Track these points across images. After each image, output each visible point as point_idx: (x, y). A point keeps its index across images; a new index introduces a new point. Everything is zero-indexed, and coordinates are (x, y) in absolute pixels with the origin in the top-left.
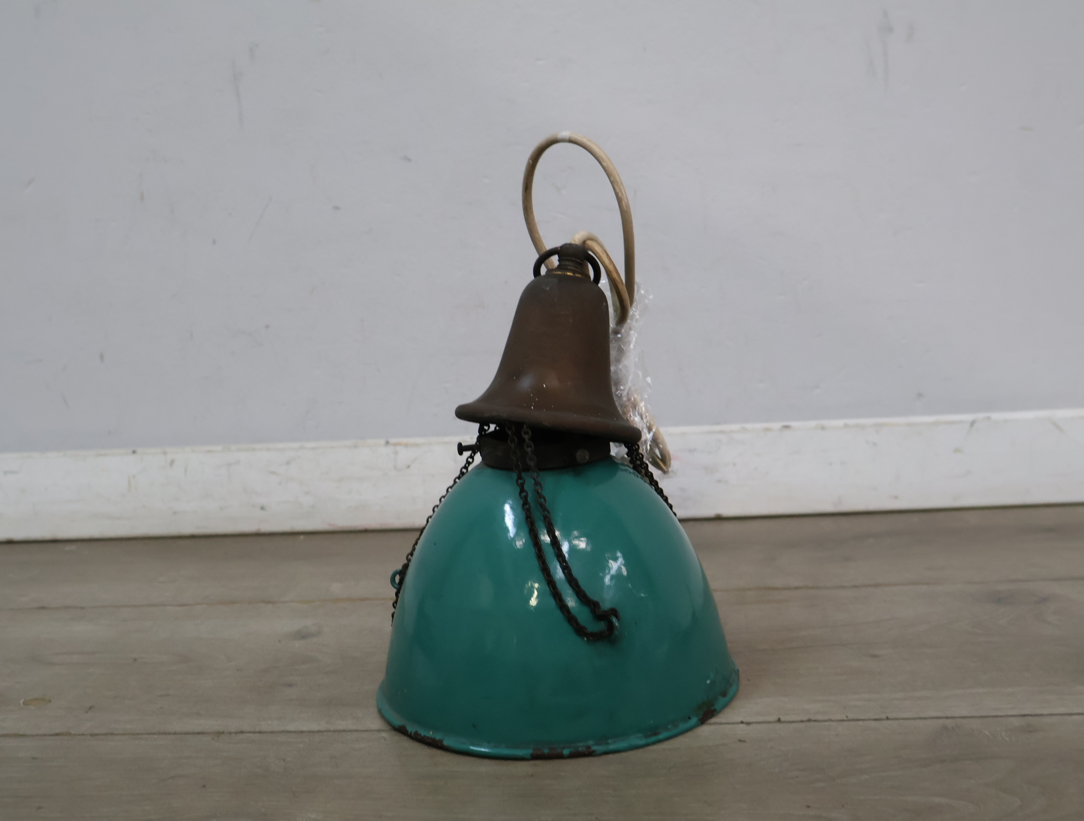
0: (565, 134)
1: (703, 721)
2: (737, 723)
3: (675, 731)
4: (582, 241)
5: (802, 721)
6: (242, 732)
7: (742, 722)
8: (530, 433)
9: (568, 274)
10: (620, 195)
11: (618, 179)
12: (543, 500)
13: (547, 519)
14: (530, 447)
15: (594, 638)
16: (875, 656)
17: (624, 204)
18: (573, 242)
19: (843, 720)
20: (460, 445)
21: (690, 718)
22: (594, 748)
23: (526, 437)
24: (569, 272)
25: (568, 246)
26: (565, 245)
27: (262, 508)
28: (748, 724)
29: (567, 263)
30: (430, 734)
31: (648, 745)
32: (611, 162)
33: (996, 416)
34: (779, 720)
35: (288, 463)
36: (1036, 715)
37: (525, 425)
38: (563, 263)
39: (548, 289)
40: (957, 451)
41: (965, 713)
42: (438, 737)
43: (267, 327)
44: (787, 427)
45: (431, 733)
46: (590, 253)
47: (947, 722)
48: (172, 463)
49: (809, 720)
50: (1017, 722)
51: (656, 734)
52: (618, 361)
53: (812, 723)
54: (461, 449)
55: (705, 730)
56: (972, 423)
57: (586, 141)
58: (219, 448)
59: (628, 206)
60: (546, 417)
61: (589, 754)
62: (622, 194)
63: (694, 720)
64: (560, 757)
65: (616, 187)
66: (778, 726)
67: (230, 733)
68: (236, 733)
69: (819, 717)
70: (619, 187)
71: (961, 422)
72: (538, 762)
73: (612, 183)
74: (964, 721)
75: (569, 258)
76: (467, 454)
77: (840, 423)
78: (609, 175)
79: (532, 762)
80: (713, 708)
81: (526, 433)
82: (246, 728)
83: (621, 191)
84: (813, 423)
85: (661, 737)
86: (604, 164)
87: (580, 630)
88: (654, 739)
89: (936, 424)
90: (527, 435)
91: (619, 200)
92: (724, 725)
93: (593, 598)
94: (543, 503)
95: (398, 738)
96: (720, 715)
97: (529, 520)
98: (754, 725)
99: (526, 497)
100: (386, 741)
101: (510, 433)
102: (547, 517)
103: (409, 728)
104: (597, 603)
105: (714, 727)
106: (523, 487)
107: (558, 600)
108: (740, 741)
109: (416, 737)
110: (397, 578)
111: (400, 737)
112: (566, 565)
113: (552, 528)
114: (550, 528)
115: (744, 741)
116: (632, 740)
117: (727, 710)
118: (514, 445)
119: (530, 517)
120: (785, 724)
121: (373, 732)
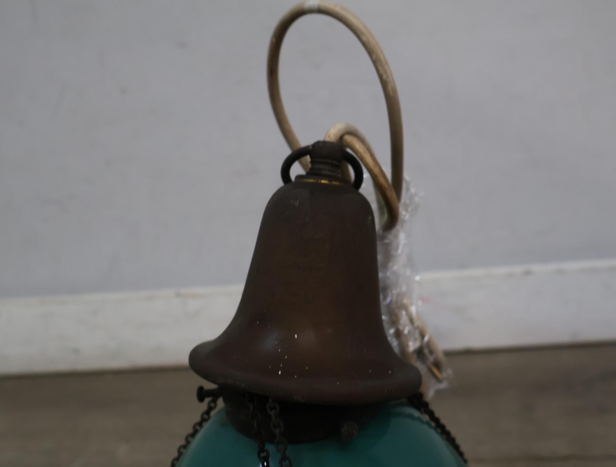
0: (313, 2)
4: (338, 136)
9: (323, 181)
10: (384, 77)
11: (382, 57)
14: (279, 426)
17: (390, 88)
18: (327, 139)
20: (201, 389)
23: (273, 413)
24: (324, 180)
25: (321, 144)
26: (318, 143)
29: (321, 166)
35: (94, 313)
37: (270, 400)
38: (317, 166)
39: (297, 204)
46: (349, 150)
54: (202, 394)
57: (339, 10)
59: (395, 91)
60: (299, 388)
65: (380, 67)
70: (383, 67)
73: (374, 63)
75: (323, 160)
76: (207, 400)
78: (370, 51)
81: (271, 409)
83: (385, 72)
86: (364, 39)
90: (273, 411)
91: (384, 84)
101: (251, 407)
118: (257, 424)
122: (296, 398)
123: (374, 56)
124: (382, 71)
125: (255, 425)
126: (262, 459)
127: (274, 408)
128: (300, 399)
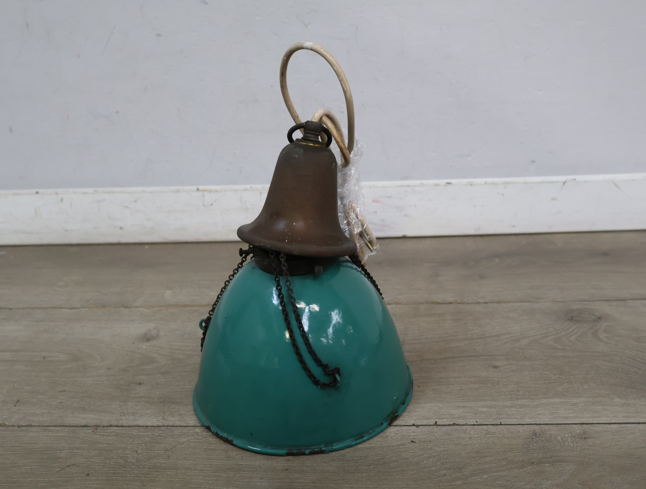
0: (308, 44)
1: (390, 425)
2: (410, 426)
3: (373, 434)
4: (320, 118)
5: (449, 425)
6: (111, 426)
7: (414, 425)
8: (285, 257)
9: (310, 144)
11: (344, 78)
12: (293, 300)
13: (296, 312)
14: (285, 266)
15: (324, 386)
16: (495, 367)
17: (348, 94)
18: (313, 120)
19: (474, 425)
20: (241, 249)
21: (382, 424)
22: (323, 449)
23: (282, 260)
25: (310, 123)
26: (308, 122)
27: (121, 228)
28: (418, 426)
29: (310, 135)
30: (225, 435)
31: (357, 444)
32: (340, 67)
33: (579, 178)
34: (436, 425)
35: (135, 201)
36: (590, 424)
37: (282, 253)
38: (307, 135)
39: (297, 157)
40: (554, 199)
41: (547, 421)
42: (230, 438)
43: (117, 112)
44: (449, 183)
45: (226, 434)
46: (325, 126)
47: (537, 427)
48: (62, 200)
49: (454, 424)
50: (578, 429)
51: (362, 437)
52: (343, 185)
53: (456, 427)
54: (241, 252)
55: (391, 431)
56: (564, 183)
57: (322, 51)
58: (91, 190)
59: (351, 96)
60: (296, 248)
61: (322, 452)
62: (347, 89)
63: (385, 424)
64: (304, 454)
65: (343, 84)
66: (436, 429)
67: (104, 426)
68: (107, 426)
69: (460, 422)
70: (345, 84)
71: (557, 182)
72: (290, 458)
73: (340, 81)
74: (546, 427)
75: (311, 132)
77: (481, 180)
78: (338, 76)
79: (287, 458)
80: (396, 414)
81: (282, 258)
82: (114, 423)
83: (346, 86)
84: (466, 181)
85: (365, 438)
86: (335, 68)
87: (316, 382)
88: (361, 441)
89: (542, 183)
90: (283, 259)
91: (345, 92)
92: (402, 428)
93: (325, 362)
94: (294, 302)
95: (206, 433)
96: (401, 418)
97: (285, 312)
98: (421, 427)
99: (282, 298)
100: (199, 435)
101: (272, 257)
102: (296, 311)
103: (212, 429)
104: (327, 365)
105: (397, 428)
106: (281, 291)
107: (302, 364)
108: (412, 441)
109: (217, 435)
110: (204, 324)
111: (207, 432)
112: (308, 342)
113: (299, 318)
114: (298, 318)
115: (414, 442)
116: (347, 443)
117: (405, 414)
118: (275, 265)
119: (285, 311)
120: (439, 427)
121: (192, 428)
122: (294, 253)
123: (340, 78)
124: (344, 86)
125: (274, 265)
126: (277, 281)
127: (283, 258)
128: (296, 254)
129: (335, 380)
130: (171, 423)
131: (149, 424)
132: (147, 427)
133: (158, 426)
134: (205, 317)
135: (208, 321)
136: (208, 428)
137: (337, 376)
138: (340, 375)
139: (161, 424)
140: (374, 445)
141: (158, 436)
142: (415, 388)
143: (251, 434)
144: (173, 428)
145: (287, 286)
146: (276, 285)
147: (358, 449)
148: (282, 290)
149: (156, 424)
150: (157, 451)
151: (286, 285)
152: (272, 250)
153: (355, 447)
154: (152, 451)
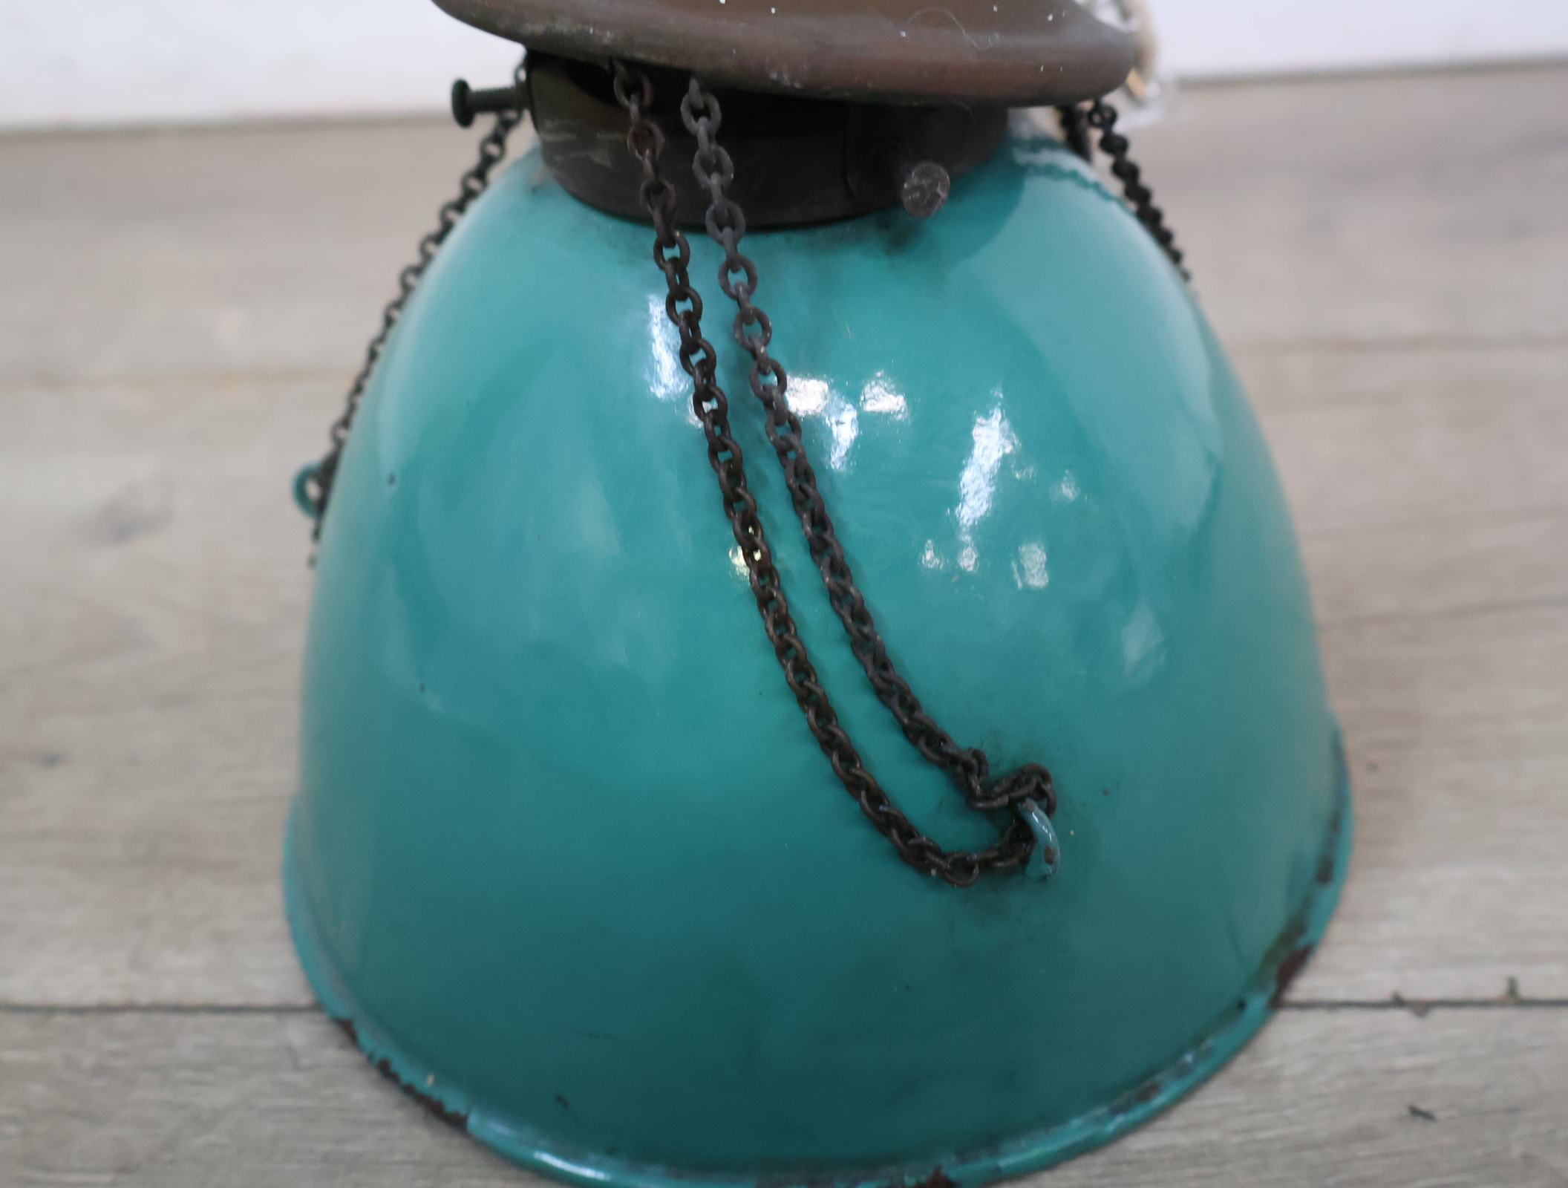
1: (1276, 1003)
2: (1382, 1005)
3: (1200, 1070)
7: (1398, 1002)
8: (716, 106)
12: (774, 379)
13: (792, 455)
14: (719, 168)
15: (959, 871)
20: (461, 89)
21: (1241, 1005)
23: (701, 128)
30: (427, 1083)
34: (1513, 998)
37: (694, 85)
42: (454, 1102)
45: (430, 1080)
51: (1144, 1097)
54: (465, 103)
60: (781, 46)
66: (1521, 1025)
80: (1302, 942)
81: (697, 114)
85: (1160, 1100)
87: (914, 852)
88: (1139, 1112)
90: (703, 120)
92: (1344, 1019)
93: (963, 738)
94: (775, 393)
95: (335, 1055)
96: (1323, 957)
97: (723, 456)
98: (1439, 1015)
99: (707, 367)
100: (296, 1067)
101: (634, 108)
102: (791, 447)
103: (364, 1037)
104: (977, 755)
105: (1315, 1023)
106: (696, 329)
107: (835, 758)
108: (1415, 1112)
109: (385, 1071)
110: (313, 490)
111: (342, 1047)
112: (866, 630)
113: (810, 490)
114: (801, 488)
115: (1427, 1116)
116: (1076, 1129)
117: (1338, 931)
118: (653, 160)
119: (725, 448)
120: (1537, 1015)
121: (269, 1019)
122: (774, 76)
125: (647, 164)
126: (669, 267)
127: (705, 112)
128: (786, 80)
129: (1023, 835)
130: (168, 990)
131: (63, 993)
132: (50, 1010)
133: (105, 1009)
134: (317, 452)
135: (326, 472)
136: (347, 1029)
137: (1037, 818)
138: (1049, 810)
139: (115, 996)
140: (1214, 1135)
141: (99, 1070)
142: (1361, 781)
143: (560, 1099)
144: (175, 1019)
145: (735, 297)
146: (666, 290)
147: (1130, 1163)
148: (701, 324)
149: (91, 998)
150: (82, 1170)
151: (725, 287)
152: (631, 64)
153: (1114, 1152)
154: (48, 1169)
